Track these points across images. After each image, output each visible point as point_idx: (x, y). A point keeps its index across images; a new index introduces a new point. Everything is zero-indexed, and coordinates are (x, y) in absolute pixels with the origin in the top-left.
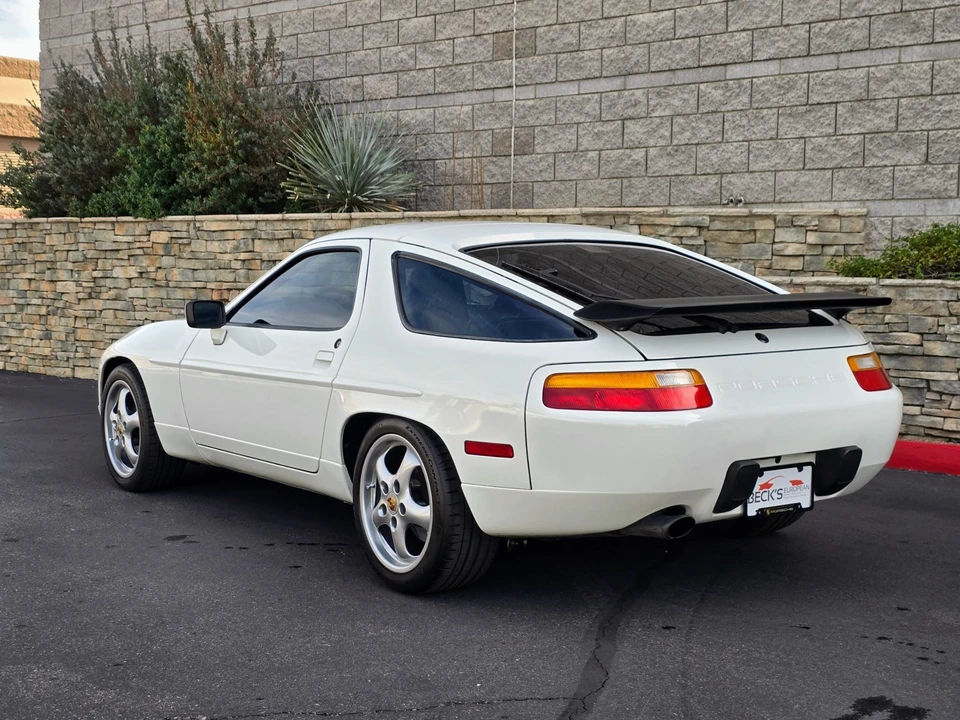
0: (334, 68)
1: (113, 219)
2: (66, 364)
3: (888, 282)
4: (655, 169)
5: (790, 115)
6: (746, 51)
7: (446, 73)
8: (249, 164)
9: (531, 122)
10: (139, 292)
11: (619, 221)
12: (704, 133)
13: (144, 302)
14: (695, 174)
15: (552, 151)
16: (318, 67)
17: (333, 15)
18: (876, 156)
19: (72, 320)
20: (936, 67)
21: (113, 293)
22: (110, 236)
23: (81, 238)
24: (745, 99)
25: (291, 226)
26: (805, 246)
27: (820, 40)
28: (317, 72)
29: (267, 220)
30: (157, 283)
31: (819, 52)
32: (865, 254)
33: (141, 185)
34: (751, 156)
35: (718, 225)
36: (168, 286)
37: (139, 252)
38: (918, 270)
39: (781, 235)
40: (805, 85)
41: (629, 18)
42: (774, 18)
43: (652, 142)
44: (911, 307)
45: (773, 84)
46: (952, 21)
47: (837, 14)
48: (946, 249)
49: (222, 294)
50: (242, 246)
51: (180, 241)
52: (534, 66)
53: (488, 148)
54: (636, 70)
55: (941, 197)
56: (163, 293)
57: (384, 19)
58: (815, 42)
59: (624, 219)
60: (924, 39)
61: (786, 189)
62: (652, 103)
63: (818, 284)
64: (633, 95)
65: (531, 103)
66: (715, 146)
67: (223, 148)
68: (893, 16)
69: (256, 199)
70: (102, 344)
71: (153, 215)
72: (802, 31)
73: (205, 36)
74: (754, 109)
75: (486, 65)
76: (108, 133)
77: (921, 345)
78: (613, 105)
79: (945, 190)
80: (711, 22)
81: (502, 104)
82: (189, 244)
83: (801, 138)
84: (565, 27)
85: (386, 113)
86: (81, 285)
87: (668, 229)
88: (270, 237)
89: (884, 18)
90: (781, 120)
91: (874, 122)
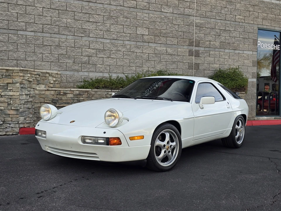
5: (38, 47)
6: (24, 28)
12: (11, 48)
14: (8, 59)
18: (62, 60)
20: (75, 41)
24: (24, 40)
26: (53, 81)
27: (46, 29)
31: (46, 32)
32: (60, 83)
34: (27, 56)
39: (50, 78)
40: (42, 40)
42: (32, 21)
44: (98, 95)
45: (32, 38)
46: (79, 31)
47: (50, 24)
55: (78, 71)
60: (72, 34)
61: (37, 66)
63: (77, 91)
66: (15, 52)
68: (65, 27)
72: (41, 26)
74: (27, 44)
79: (79, 69)
80: (12, 17)
83: (41, 53)
89: (62, 27)
90: (35, 48)
91: (61, 52)
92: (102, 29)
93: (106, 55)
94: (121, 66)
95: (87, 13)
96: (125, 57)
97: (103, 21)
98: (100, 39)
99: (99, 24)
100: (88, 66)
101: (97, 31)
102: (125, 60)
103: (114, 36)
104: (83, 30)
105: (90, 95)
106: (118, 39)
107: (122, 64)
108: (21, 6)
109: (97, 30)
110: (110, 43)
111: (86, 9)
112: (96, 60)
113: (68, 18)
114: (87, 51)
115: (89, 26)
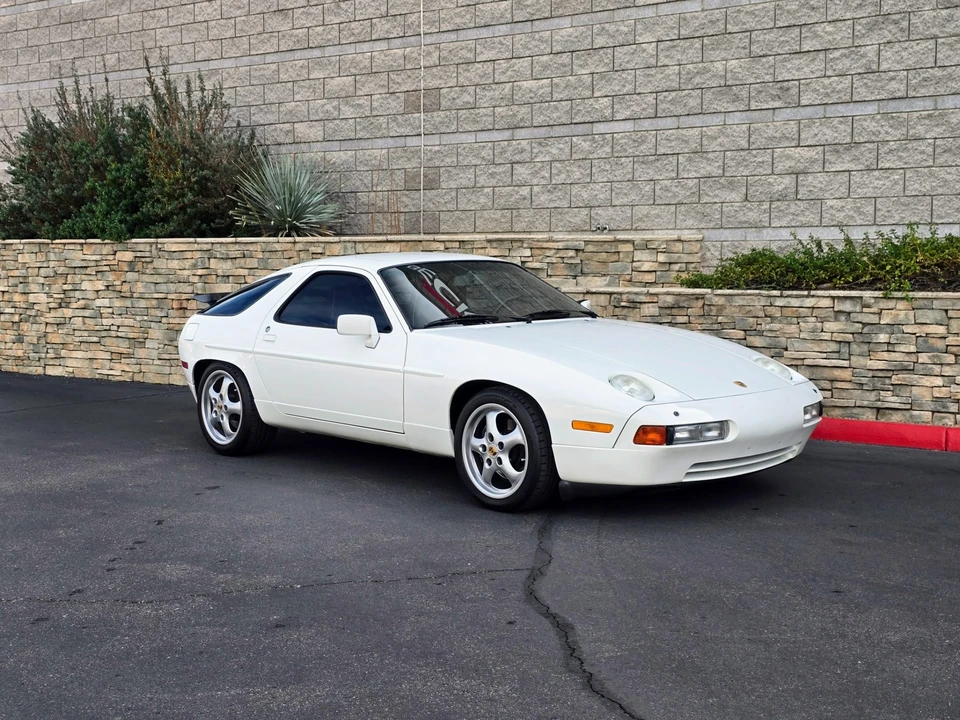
0: (268, 116)
1: (83, 241)
2: (38, 364)
3: (719, 292)
4: (538, 202)
5: (643, 162)
6: (608, 113)
7: (365, 123)
8: (203, 197)
9: (437, 164)
10: (106, 302)
11: (515, 245)
12: (577, 175)
13: (110, 310)
14: (570, 207)
15: (455, 186)
16: (254, 114)
17: (267, 73)
18: (709, 195)
19: (43, 327)
20: (752, 129)
21: (82, 302)
22: (79, 255)
23: (52, 256)
24: (608, 149)
25: (243, 247)
26: (657, 264)
27: (664, 106)
28: (253, 118)
29: (222, 243)
30: (122, 294)
31: (664, 115)
32: (701, 269)
33: (108, 213)
34: (613, 193)
35: (590, 248)
36: (132, 297)
37: (107, 268)
38: (742, 283)
39: (638, 255)
40: (654, 140)
41: (515, 83)
42: (629, 88)
43: (535, 182)
44: (737, 310)
45: (629, 138)
46: (763, 94)
47: (677, 86)
48: (761, 267)
49: (181, 304)
50: (199, 264)
51: (143, 260)
52: (439, 119)
53: (402, 183)
54: (521, 124)
55: (757, 226)
56: (128, 303)
57: (311, 77)
58: (661, 106)
59: (519, 244)
60: (742, 107)
61: (640, 220)
62: (535, 151)
63: (668, 294)
64: (519, 144)
65: (437, 148)
66: (585, 185)
67: (183, 183)
68: (719, 89)
69: (208, 225)
70: (72, 346)
71: (119, 238)
72: (651, 99)
73: (162, 91)
74: (614, 157)
75: (399, 117)
76: (76, 168)
77: (745, 339)
78: (504, 152)
79: (760, 221)
80: (580, 89)
81: (412, 149)
82: (152, 262)
83: (651, 180)
84: (464, 89)
85: (314, 154)
86: (51, 297)
87: (553, 251)
88: (224, 257)
89: (712, 90)
90: (636, 166)
91: (707, 168)
92: (848, 69)
93: (860, 163)
94: (923, 198)
95: (794, 26)
96: (940, 160)
97: (850, 41)
98: (840, 107)
99: (837, 54)
100: (793, 206)
101: (826, 81)
102: (942, 173)
103: (894, 85)
104: (779, 85)
105: (711, 310)
106: (912, 93)
107: (928, 187)
108: (601, 52)
109: (829, 77)
110: (879, 117)
111: (788, 12)
112: (819, 185)
113: (730, 57)
114: (789, 157)
115: (798, 70)
